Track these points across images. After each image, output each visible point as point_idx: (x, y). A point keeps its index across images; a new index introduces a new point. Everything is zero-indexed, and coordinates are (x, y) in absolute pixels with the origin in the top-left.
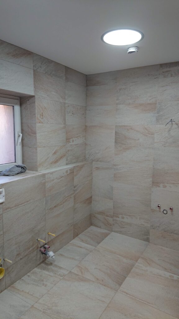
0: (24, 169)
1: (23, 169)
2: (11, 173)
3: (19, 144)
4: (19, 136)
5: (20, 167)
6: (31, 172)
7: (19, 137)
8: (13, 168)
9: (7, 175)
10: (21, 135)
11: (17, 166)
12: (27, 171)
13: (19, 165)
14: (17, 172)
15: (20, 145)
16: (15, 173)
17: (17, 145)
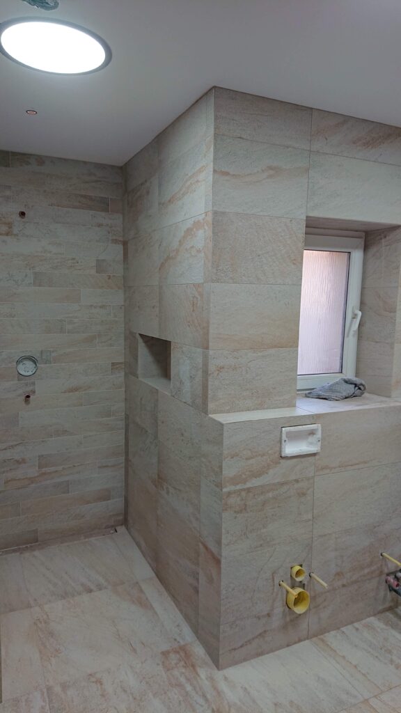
0: (360, 389)
1: (357, 389)
2: (333, 395)
3: (352, 333)
4: (355, 316)
5: (351, 384)
6: (375, 397)
7: (354, 318)
8: (337, 383)
9: (324, 397)
10: (360, 314)
11: (346, 382)
12: (366, 395)
13: (349, 380)
14: (345, 394)
15: (354, 335)
16: (341, 395)
17: (348, 336)
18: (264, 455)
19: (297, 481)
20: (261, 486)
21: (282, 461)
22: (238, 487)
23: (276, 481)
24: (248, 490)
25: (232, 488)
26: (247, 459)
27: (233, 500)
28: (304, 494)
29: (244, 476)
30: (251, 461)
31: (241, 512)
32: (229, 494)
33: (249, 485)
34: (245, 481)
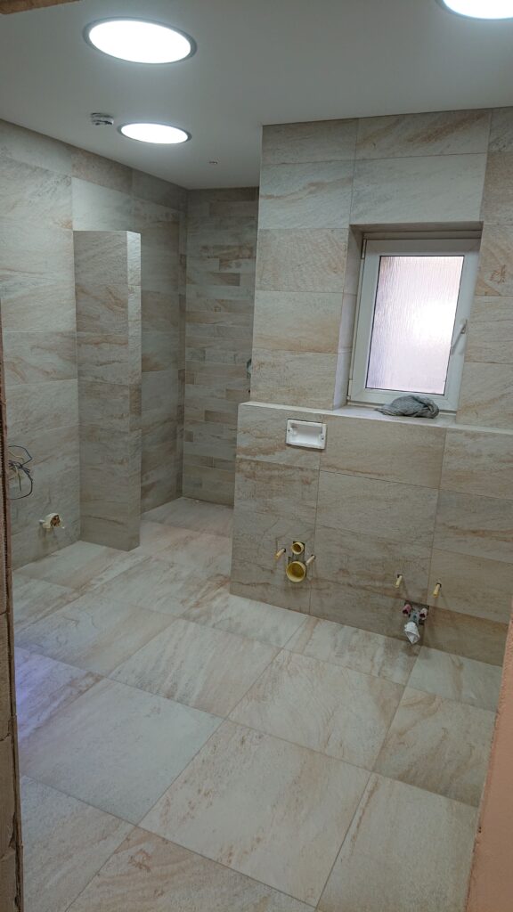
18: (271, 438)
19: (301, 469)
20: (269, 463)
21: (288, 448)
22: (249, 457)
23: (282, 463)
24: (257, 463)
25: (243, 456)
26: (257, 437)
27: (244, 466)
28: (308, 483)
29: (253, 450)
30: (261, 440)
31: (250, 477)
32: (241, 460)
33: (257, 458)
34: (255, 455)
